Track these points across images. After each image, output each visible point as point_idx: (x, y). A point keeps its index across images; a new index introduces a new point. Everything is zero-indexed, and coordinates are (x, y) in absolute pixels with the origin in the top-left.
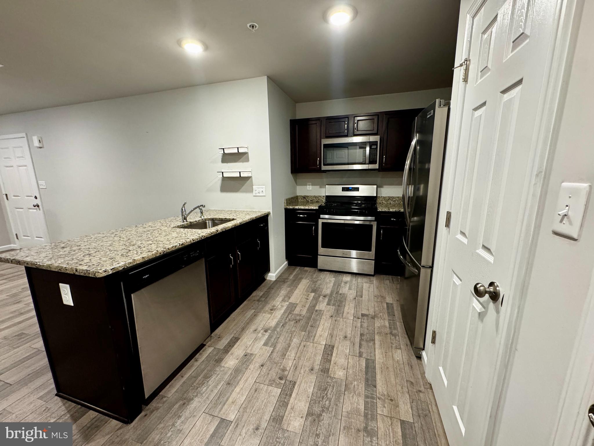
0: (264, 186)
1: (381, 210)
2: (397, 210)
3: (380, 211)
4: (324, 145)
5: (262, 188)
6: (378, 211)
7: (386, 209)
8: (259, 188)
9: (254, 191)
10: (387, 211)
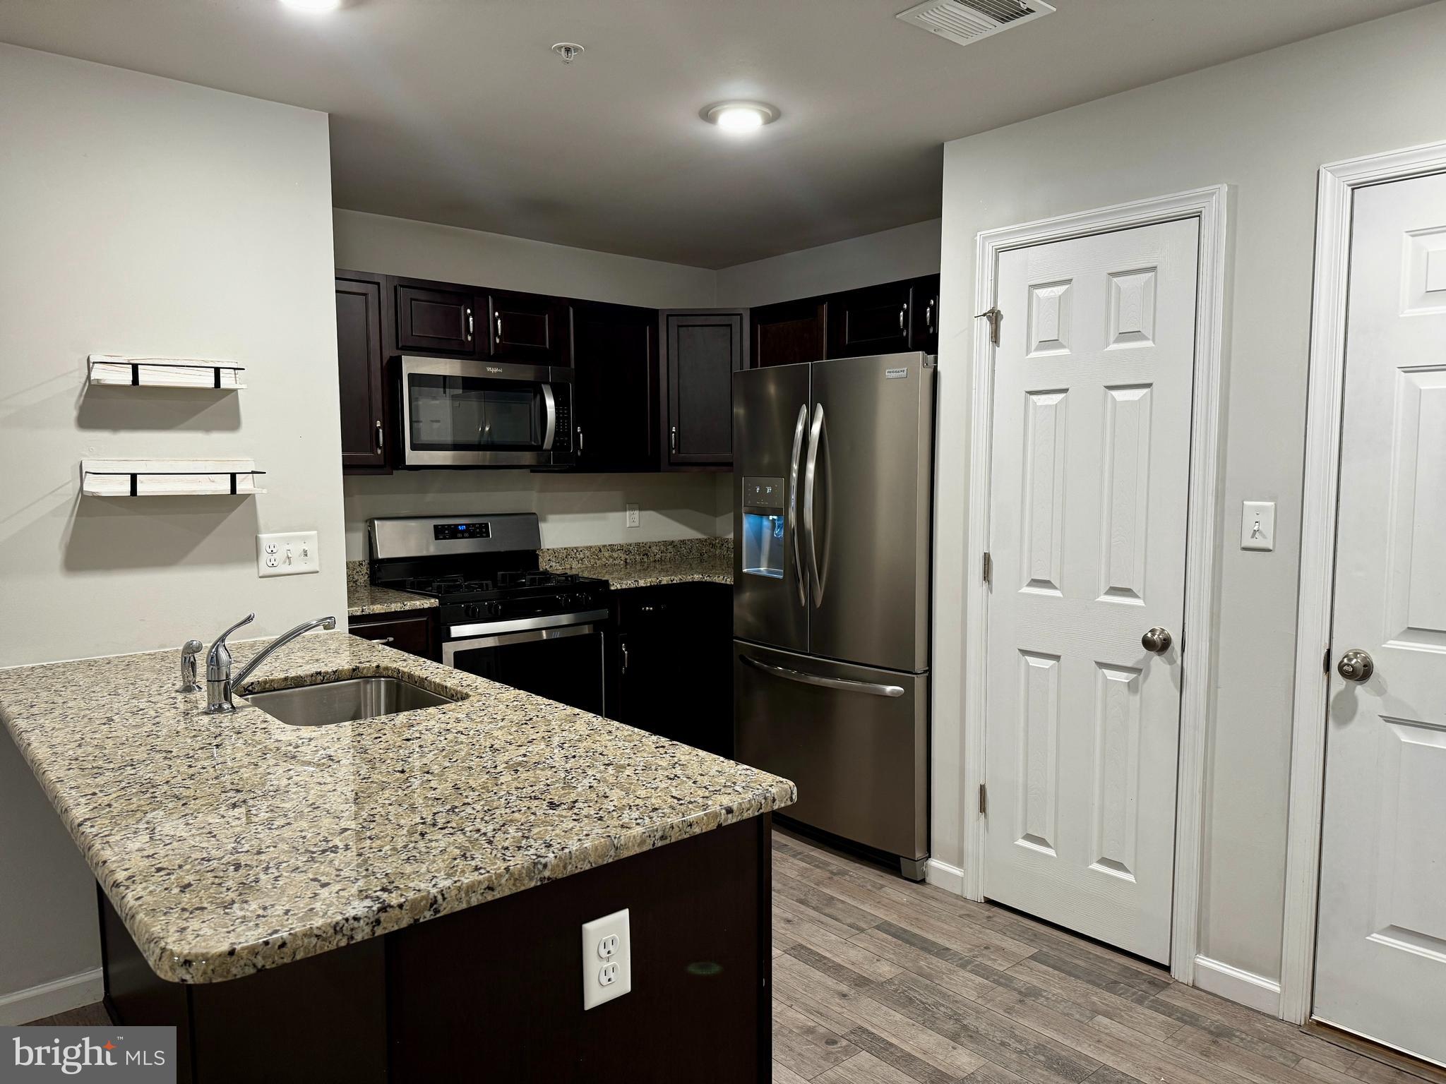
0: (314, 533)
1: (619, 587)
2: (654, 580)
3: (617, 590)
4: (411, 376)
5: (304, 540)
6: (612, 588)
7: (629, 582)
8: (288, 541)
9: (264, 557)
10: (632, 586)
